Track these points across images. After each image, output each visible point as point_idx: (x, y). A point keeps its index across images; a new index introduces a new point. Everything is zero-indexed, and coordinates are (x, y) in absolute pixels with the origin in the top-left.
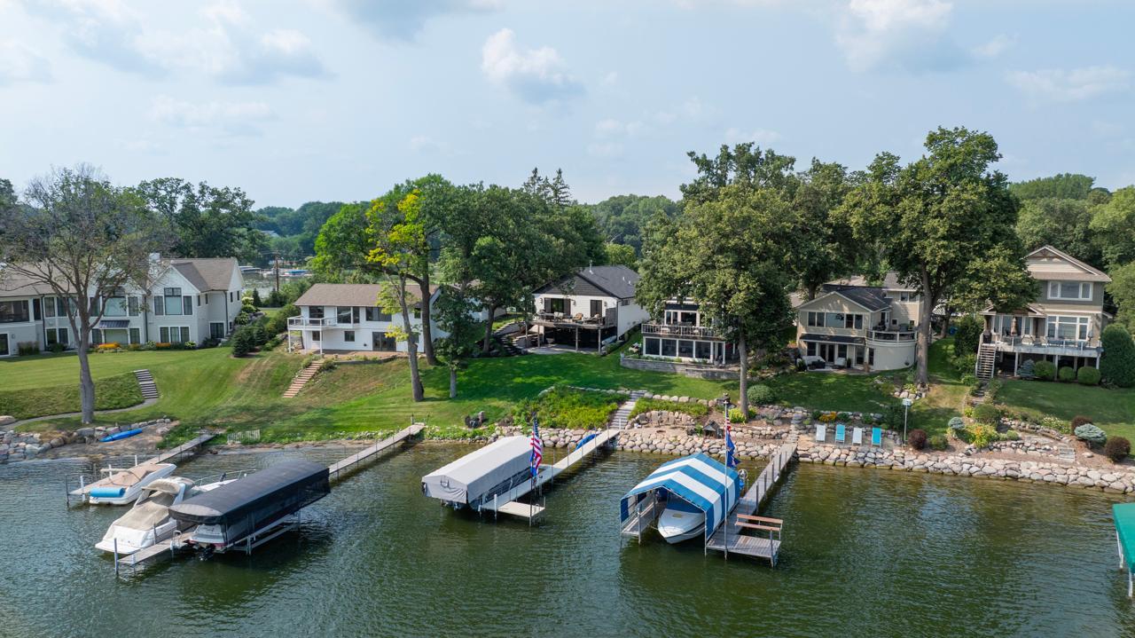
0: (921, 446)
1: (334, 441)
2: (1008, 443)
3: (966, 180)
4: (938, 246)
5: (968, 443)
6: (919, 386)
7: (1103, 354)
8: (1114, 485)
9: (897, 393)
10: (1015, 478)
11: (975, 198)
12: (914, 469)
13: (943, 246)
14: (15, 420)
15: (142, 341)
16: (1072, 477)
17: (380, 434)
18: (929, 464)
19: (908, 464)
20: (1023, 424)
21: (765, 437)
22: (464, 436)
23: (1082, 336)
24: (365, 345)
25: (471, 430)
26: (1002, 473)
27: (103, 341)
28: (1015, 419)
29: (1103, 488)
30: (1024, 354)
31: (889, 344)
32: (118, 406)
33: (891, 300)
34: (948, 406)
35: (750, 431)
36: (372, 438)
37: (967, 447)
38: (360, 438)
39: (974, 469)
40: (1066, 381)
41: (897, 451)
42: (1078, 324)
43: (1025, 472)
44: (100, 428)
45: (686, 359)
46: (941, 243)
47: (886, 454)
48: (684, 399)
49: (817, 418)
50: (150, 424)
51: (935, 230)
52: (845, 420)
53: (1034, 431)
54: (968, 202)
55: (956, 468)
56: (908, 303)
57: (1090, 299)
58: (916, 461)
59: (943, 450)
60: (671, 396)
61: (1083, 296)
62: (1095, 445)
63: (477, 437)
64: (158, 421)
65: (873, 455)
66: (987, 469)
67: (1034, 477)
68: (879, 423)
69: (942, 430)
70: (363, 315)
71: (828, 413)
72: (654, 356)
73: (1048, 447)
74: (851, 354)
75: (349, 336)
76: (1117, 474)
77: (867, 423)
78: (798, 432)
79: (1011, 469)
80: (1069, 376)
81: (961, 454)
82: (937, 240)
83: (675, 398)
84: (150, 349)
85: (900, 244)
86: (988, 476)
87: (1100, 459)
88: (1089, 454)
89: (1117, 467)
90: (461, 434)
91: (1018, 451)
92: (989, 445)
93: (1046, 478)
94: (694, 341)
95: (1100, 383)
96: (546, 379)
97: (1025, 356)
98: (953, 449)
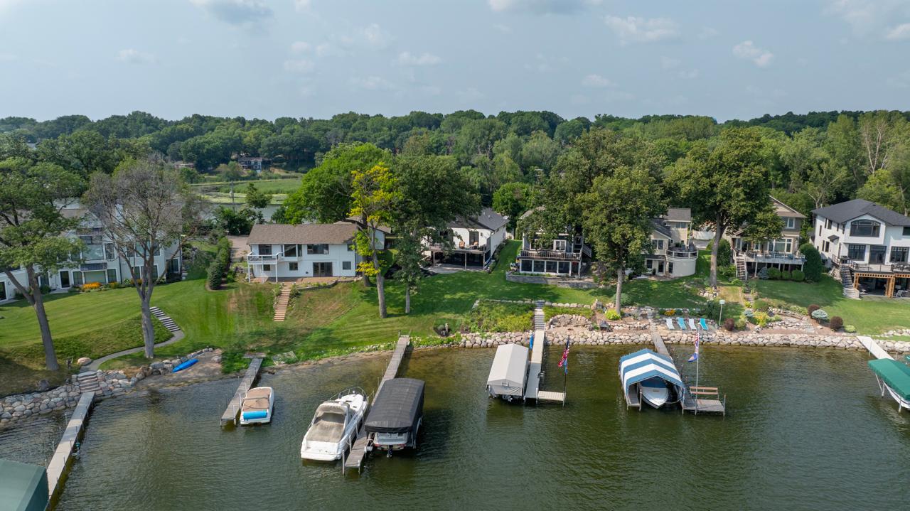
0: (732, 328)
1: (351, 355)
2: (777, 323)
3: (752, 164)
4: (740, 205)
5: (755, 324)
6: (713, 288)
7: (805, 263)
8: (840, 345)
9: (701, 294)
10: (788, 345)
11: (760, 175)
12: (732, 343)
13: (743, 206)
14: (91, 360)
15: (118, 280)
16: (818, 342)
17: (382, 346)
18: (740, 339)
19: (728, 341)
20: (779, 310)
21: (637, 329)
22: (442, 343)
23: (788, 250)
24: (307, 273)
25: (445, 338)
26: (781, 342)
27: (84, 281)
28: (774, 307)
29: (834, 347)
30: (761, 263)
31: (683, 260)
32: (159, 341)
33: (669, 227)
34: (734, 301)
35: (628, 326)
36: (377, 350)
37: (756, 327)
38: (369, 351)
39: (766, 341)
40: (787, 280)
41: (719, 333)
42: (786, 243)
43: (793, 341)
44: (166, 361)
45: (553, 274)
46: (742, 203)
47: (714, 335)
48: (575, 305)
49: (662, 313)
50: (199, 354)
51: (738, 195)
52: (679, 314)
53: (785, 314)
54: (756, 177)
55: (756, 341)
56: (680, 229)
57: (793, 228)
58: (732, 339)
59: (743, 330)
60: (564, 303)
61: (790, 226)
62: (822, 322)
63: (451, 343)
64: (203, 350)
65: (706, 337)
66: (773, 341)
67: (799, 343)
68: (700, 315)
69: (738, 316)
70: (305, 250)
71: (668, 310)
72: (529, 272)
73: (798, 324)
74: (655, 266)
75: (294, 266)
76: (839, 338)
77: (693, 315)
78: (655, 324)
79: (785, 339)
80: (788, 277)
81: (754, 332)
82: (738, 201)
83: (567, 305)
84: (129, 286)
85: (715, 203)
86: (774, 345)
87: (827, 329)
88: (820, 327)
89: (837, 333)
90: (439, 341)
91: (782, 327)
92: (767, 325)
93: (805, 344)
94: (558, 262)
95: (804, 280)
96: (466, 294)
97: (761, 265)
98: (749, 330)
